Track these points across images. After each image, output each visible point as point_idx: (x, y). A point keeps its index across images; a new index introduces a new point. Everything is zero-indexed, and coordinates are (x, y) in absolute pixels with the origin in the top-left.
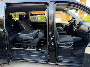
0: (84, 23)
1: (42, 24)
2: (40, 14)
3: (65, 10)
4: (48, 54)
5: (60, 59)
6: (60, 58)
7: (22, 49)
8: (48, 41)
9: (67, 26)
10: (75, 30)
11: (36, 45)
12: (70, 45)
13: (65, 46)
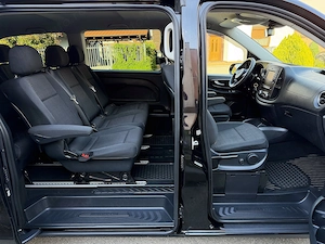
0: (300, 77)
1: (134, 81)
2: (115, 38)
3: (223, 24)
4: (181, 201)
5: (221, 214)
6: (221, 209)
7: (71, 185)
8: (181, 153)
9: (231, 85)
10: (262, 102)
11: (127, 166)
12: (255, 160)
13: (240, 164)
